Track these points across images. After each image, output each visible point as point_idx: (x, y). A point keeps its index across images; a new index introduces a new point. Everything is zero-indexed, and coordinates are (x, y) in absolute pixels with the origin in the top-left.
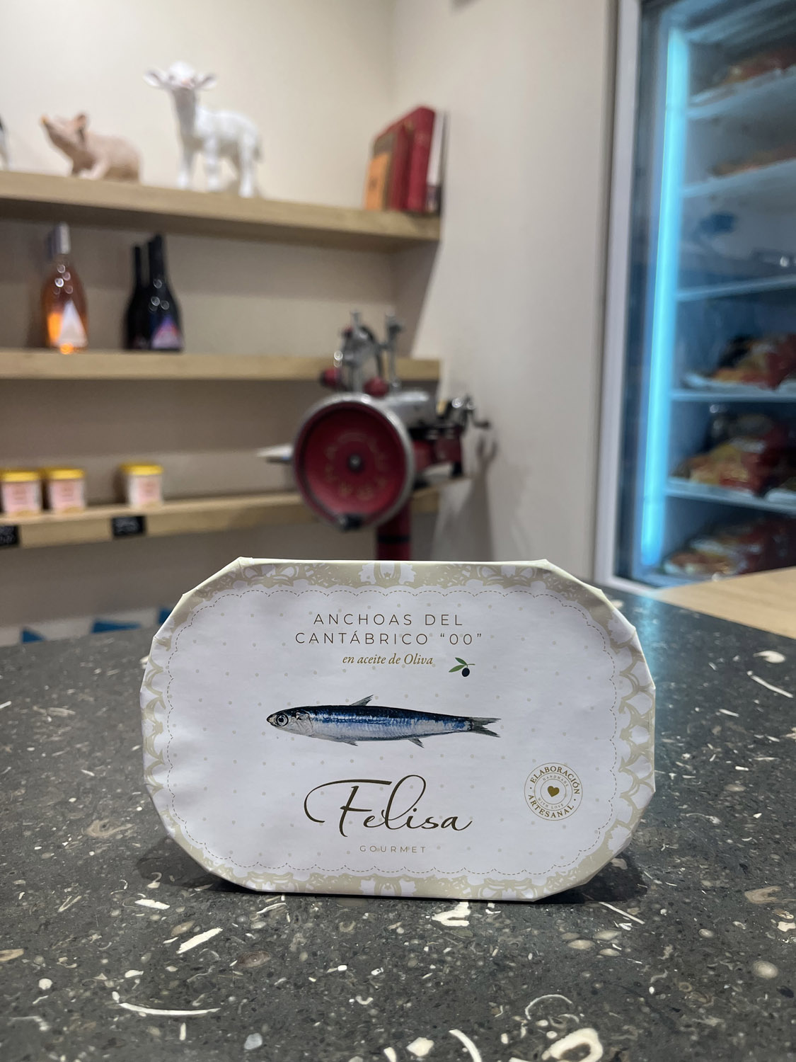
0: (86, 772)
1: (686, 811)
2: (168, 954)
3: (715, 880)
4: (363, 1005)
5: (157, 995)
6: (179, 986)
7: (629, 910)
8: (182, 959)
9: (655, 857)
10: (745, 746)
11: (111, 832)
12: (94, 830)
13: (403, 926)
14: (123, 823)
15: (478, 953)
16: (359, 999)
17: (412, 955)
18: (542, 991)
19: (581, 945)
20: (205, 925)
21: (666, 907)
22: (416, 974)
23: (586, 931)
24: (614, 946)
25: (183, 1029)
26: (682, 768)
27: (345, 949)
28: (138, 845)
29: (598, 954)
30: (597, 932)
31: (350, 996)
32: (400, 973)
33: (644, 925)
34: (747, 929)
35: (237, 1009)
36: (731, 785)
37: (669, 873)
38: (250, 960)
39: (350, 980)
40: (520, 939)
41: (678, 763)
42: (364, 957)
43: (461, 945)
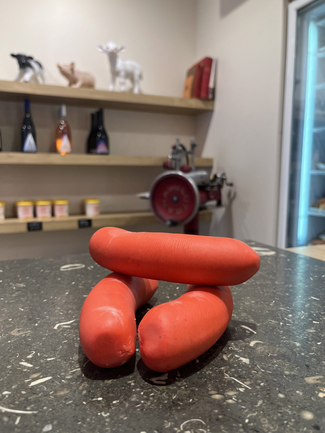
0: (20, 309)
1: (284, 340)
2: (24, 386)
3: (292, 371)
4: (103, 416)
5: (13, 403)
6: (24, 400)
7: (245, 382)
8: (30, 389)
9: (264, 359)
10: (320, 313)
11: (21, 333)
12: (14, 333)
13: (134, 382)
14: (27, 330)
15: (166, 397)
16: (103, 414)
17: (135, 396)
18: (192, 417)
19: (218, 397)
20: (46, 375)
21: (264, 382)
22: (133, 404)
23: (221, 391)
24: (233, 398)
25: (19, 419)
26: (287, 320)
27: (105, 390)
28: (30, 339)
29: (224, 402)
30: (227, 391)
31: (99, 412)
32: (126, 403)
33: (251, 389)
34: (303, 394)
35: (45, 413)
36: (309, 329)
37: (269, 367)
38: (59, 392)
39: (102, 405)
40: (188, 392)
41: (285, 318)
42: (112, 395)
43: (159, 393)
